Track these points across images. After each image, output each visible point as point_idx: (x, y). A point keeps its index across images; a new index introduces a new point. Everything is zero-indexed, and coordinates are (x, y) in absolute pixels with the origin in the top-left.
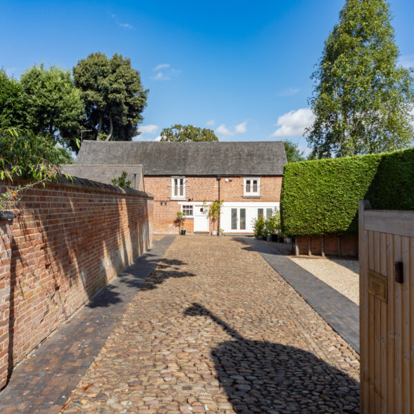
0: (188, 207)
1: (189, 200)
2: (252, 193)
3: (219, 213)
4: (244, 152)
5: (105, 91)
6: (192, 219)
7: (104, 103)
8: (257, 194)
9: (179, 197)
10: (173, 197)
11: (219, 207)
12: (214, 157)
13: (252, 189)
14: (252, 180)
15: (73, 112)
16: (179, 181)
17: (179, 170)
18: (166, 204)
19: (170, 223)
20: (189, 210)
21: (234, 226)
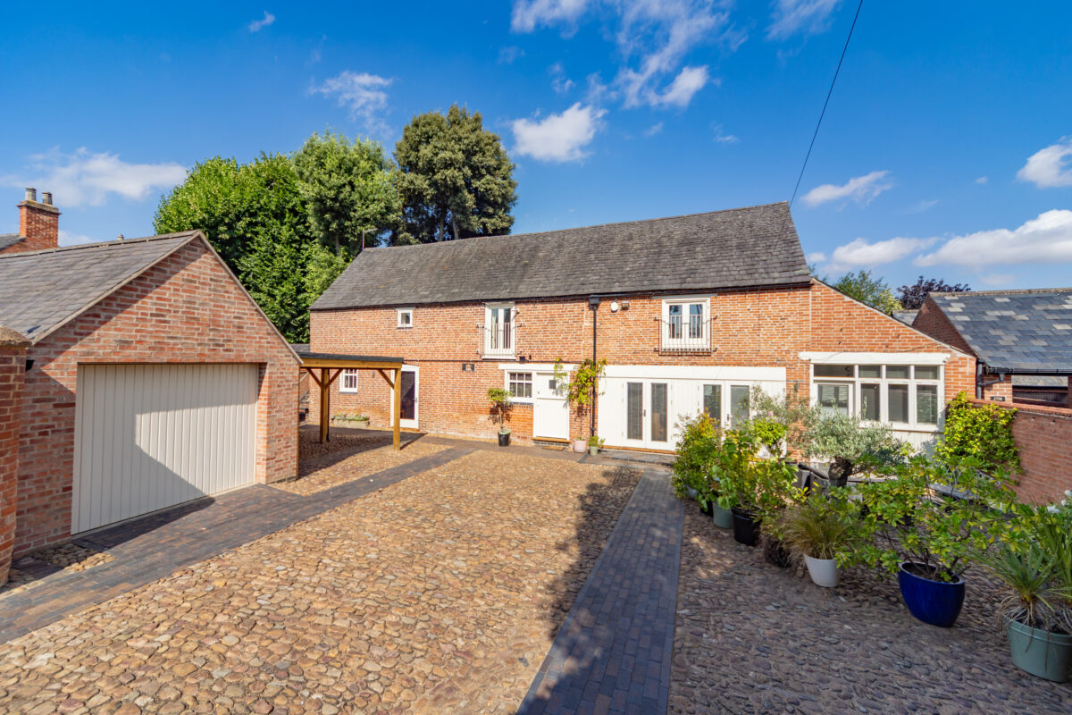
0: (521, 375)
1: (522, 360)
2: (687, 342)
3: (594, 393)
4: (670, 238)
6: (530, 405)
8: (701, 343)
9: (501, 352)
10: (489, 352)
11: (592, 380)
12: (592, 256)
13: (686, 330)
14: (686, 304)
15: (371, 207)
16: (501, 313)
17: (506, 288)
18: (473, 368)
19: (480, 412)
20: (522, 384)
21: (635, 431)
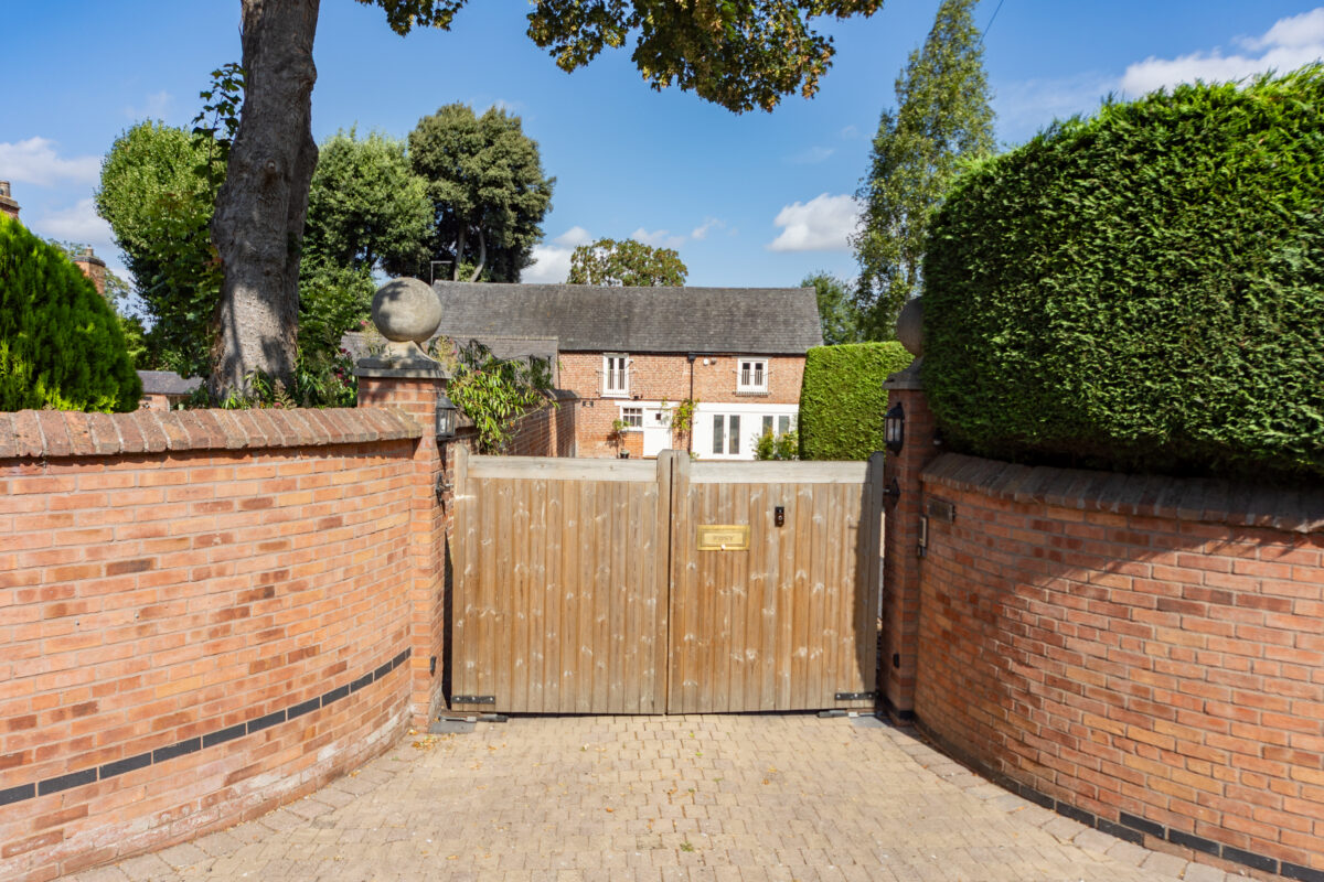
0: (633, 410)
1: (636, 398)
2: (752, 388)
3: (691, 423)
4: (739, 309)
5: (473, 182)
6: (642, 433)
7: (471, 205)
8: (762, 389)
9: (616, 392)
10: (606, 392)
11: (690, 413)
12: (682, 318)
13: (752, 379)
14: (753, 362)
15: (414, 223)
16: (616, 362)
17: (618, 341)
18: (592, 404)
19: (599, 439)
20: (634, 417)
21: (718, 448)
